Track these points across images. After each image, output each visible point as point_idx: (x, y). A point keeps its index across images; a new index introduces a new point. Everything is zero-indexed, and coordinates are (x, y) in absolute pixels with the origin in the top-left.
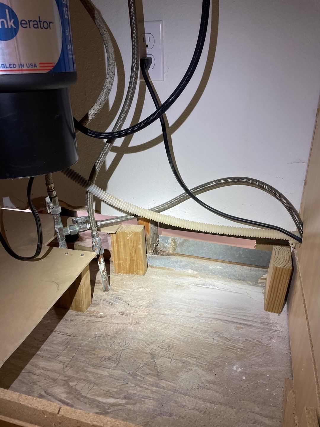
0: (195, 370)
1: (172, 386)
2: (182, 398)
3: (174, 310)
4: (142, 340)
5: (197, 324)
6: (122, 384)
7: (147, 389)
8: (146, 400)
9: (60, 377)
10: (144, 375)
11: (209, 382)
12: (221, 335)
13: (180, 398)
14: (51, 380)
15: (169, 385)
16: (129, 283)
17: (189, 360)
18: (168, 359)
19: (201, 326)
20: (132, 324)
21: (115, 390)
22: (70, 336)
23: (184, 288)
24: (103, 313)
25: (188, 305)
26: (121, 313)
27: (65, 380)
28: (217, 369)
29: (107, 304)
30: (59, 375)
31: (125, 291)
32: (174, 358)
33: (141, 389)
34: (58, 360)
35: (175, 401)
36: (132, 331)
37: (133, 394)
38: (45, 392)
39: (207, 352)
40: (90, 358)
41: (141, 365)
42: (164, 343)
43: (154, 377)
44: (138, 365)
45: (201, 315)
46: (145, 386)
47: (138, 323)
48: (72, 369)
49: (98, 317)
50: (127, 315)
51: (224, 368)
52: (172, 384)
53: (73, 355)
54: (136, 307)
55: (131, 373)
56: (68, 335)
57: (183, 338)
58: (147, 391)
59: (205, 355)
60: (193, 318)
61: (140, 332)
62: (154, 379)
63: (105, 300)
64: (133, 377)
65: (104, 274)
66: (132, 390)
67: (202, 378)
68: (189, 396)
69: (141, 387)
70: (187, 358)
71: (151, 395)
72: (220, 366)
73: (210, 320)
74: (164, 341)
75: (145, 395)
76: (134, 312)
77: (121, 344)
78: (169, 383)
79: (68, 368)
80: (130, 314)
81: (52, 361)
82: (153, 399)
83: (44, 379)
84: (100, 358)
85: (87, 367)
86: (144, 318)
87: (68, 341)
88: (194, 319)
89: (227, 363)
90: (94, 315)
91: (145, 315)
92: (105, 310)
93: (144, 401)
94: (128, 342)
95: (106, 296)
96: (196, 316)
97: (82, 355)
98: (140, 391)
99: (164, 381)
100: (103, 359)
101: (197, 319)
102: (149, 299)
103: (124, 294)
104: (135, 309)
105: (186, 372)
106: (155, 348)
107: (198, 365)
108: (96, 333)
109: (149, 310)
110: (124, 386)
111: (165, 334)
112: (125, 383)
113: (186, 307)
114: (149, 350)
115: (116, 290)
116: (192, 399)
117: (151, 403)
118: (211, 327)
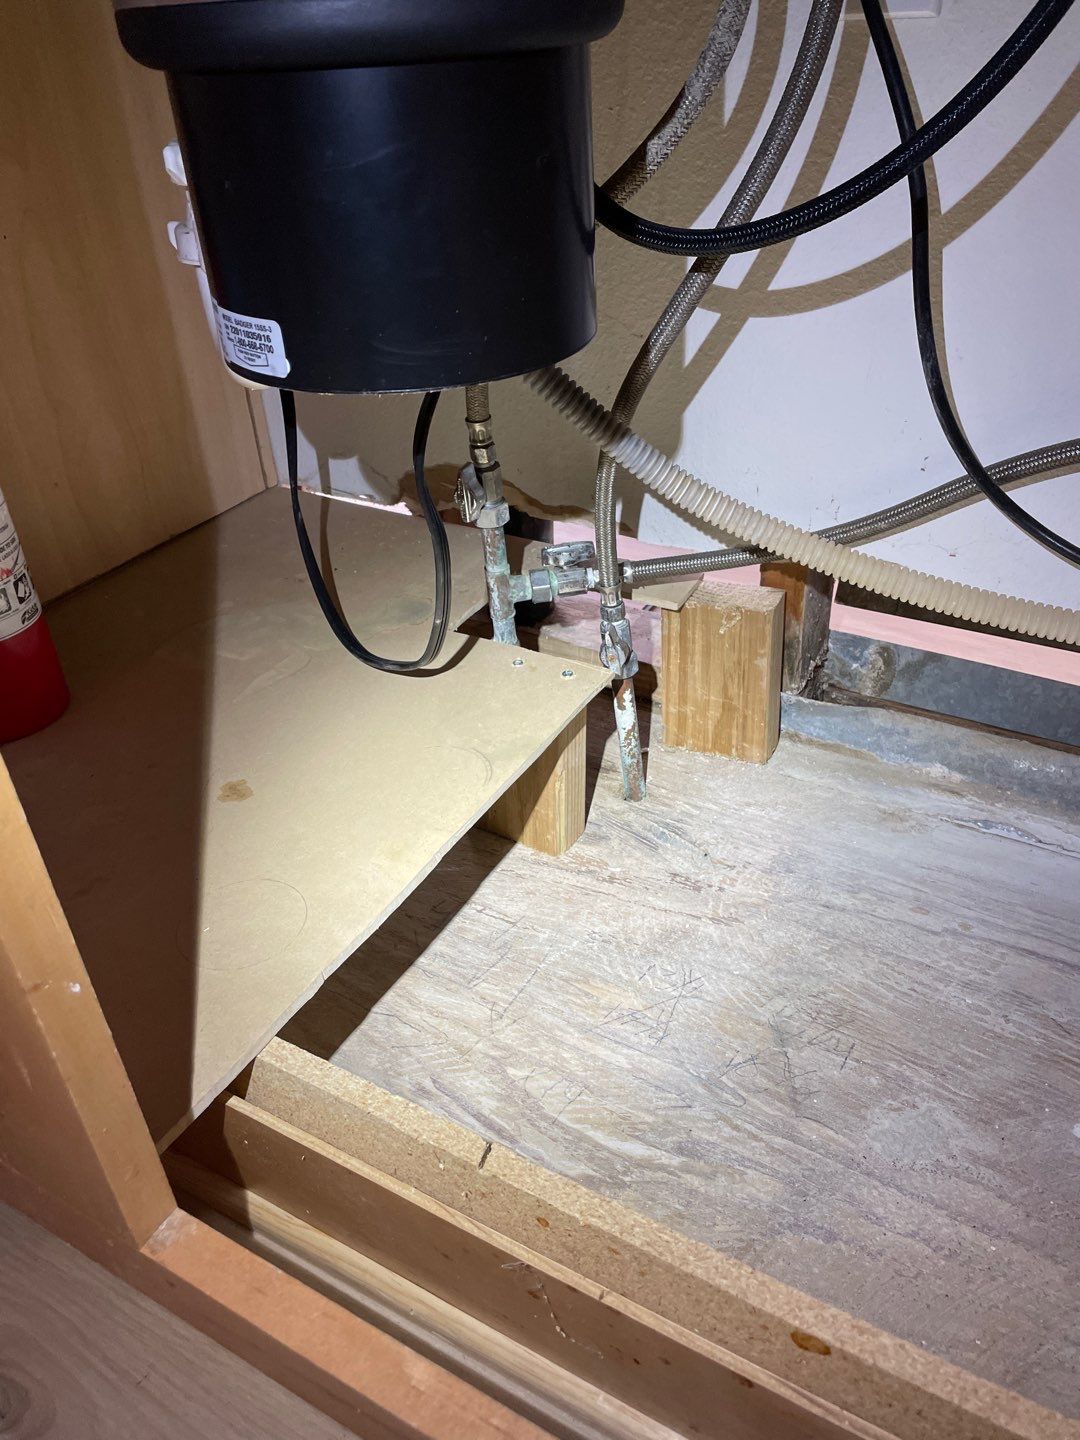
0: (930, 1110)
1: (841, 1145)
2: (875, 1193)
3: (867, 896)
4: (745, 977)
5: (945, 956)
6: (673, 1103)
7: (755, 1138)
8: (749, 1171)
9: (480, 1045)
10: (748, 1091)
11: (975, 1159)
12: (1036, 1008)
13: (865, 1190)
14: (451, 1049)
15: (834, 1140)
16: (712, 784)
17: (908, 1073)
18: (834, 1056)
19: (962, 965)
20: (716, 920)
21: (650, 1119)
22: (514, 924)
23: (907, 824)
24: (619, 870)
25: (918, 887)
26: (678, 879)
27: (494, 1058)
28: (1012, 1122)
29: (633, 842)
30: (477, 1039)
31: (695, 807)
32: (855, 1054)
33: (735, 1133)
34: (477, 993)
35: (851, 1196)
36: (711, 943)
37: (708, 1143)
38: (434, 1082)
39: (979, 1059)
40: (575, 1003)
41: (739, 1059)
42: (821, 1002)
43: (779, 1105)
44: (729, 1054)
45: (966, 927)
46: (748, 1126)
47: (736, 920)
48: (515, 1026)
49: (604, 880)
50: (698, 889)
51: (1036, 1122)
52: (841, 1138)
53: (521, 985)
54: (732, 868)
55: (703, 1076)
56: (507, 922)
57: (891, 995)
58: (754, 1144)
59: (970, 1067)
60: (935, 933)
61: (742, 950)
62: (780, 1110)
63: (626, 827)
64: (710, 1091)
65: (629, 744)
66: (703, 1129)
67: (953, 1142)
68: (900, 1189)
69: (736, 1128)
70: (900, 1064)
71: (767, 1160)
72: (1023, 1113)
73: (1000, 950)
74: (824, 993)
75: (747, 1154)
76: (724, 882)
77: (674, 977)
78: (831, 1133)
79: (506, 1021)
80: (710, 886)
81: (456, 992)
82: (774, 1174)
83: (431, 1042)
84: (603, 1009)
85: (562, 1030)
86: (757, 906)
87: (507, 937)
88: (939, 940)
89: (1049, 1106)
90: (591, 872)
91: (760, 897)
92: (628, 861)
93: (743, 1174)
94: (698, 975)
95: (632, 816)
96: (946, 930)
97: (550, 989)
98: (729, 1140)
99: (814, 1125)
100: (614, 1014)
101: (949, 939)
102: (777, 846)
103: (691, 816)
104: (726, 871)
105: (895, 1110)
106: (788, 1012)
107: (938, 1096)
108: (596, 930)
109: (777, 885)
110: (678, 1112)
111: (829, 973)
112: (681, 1103)
113: (911, 892)
114: (768, 1015)
115: (667, 801)
116: (907, 1202)
117: (767, 1184)
118: (999, 977)
